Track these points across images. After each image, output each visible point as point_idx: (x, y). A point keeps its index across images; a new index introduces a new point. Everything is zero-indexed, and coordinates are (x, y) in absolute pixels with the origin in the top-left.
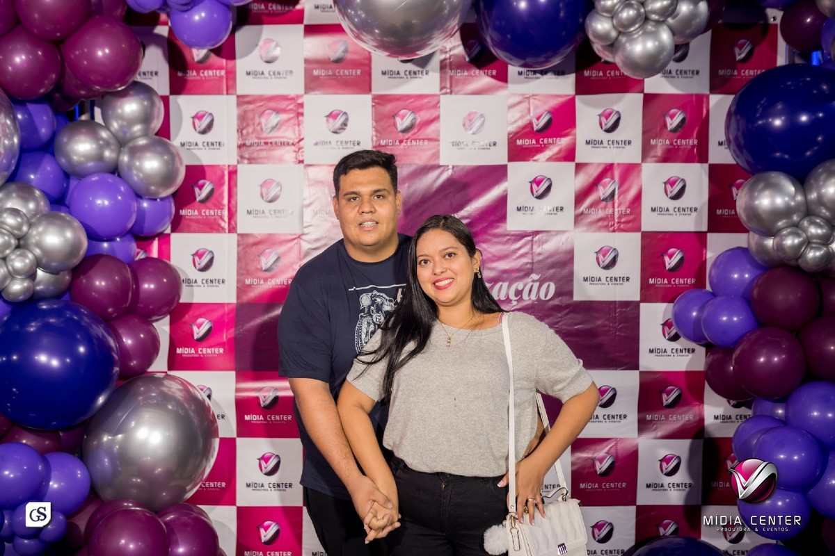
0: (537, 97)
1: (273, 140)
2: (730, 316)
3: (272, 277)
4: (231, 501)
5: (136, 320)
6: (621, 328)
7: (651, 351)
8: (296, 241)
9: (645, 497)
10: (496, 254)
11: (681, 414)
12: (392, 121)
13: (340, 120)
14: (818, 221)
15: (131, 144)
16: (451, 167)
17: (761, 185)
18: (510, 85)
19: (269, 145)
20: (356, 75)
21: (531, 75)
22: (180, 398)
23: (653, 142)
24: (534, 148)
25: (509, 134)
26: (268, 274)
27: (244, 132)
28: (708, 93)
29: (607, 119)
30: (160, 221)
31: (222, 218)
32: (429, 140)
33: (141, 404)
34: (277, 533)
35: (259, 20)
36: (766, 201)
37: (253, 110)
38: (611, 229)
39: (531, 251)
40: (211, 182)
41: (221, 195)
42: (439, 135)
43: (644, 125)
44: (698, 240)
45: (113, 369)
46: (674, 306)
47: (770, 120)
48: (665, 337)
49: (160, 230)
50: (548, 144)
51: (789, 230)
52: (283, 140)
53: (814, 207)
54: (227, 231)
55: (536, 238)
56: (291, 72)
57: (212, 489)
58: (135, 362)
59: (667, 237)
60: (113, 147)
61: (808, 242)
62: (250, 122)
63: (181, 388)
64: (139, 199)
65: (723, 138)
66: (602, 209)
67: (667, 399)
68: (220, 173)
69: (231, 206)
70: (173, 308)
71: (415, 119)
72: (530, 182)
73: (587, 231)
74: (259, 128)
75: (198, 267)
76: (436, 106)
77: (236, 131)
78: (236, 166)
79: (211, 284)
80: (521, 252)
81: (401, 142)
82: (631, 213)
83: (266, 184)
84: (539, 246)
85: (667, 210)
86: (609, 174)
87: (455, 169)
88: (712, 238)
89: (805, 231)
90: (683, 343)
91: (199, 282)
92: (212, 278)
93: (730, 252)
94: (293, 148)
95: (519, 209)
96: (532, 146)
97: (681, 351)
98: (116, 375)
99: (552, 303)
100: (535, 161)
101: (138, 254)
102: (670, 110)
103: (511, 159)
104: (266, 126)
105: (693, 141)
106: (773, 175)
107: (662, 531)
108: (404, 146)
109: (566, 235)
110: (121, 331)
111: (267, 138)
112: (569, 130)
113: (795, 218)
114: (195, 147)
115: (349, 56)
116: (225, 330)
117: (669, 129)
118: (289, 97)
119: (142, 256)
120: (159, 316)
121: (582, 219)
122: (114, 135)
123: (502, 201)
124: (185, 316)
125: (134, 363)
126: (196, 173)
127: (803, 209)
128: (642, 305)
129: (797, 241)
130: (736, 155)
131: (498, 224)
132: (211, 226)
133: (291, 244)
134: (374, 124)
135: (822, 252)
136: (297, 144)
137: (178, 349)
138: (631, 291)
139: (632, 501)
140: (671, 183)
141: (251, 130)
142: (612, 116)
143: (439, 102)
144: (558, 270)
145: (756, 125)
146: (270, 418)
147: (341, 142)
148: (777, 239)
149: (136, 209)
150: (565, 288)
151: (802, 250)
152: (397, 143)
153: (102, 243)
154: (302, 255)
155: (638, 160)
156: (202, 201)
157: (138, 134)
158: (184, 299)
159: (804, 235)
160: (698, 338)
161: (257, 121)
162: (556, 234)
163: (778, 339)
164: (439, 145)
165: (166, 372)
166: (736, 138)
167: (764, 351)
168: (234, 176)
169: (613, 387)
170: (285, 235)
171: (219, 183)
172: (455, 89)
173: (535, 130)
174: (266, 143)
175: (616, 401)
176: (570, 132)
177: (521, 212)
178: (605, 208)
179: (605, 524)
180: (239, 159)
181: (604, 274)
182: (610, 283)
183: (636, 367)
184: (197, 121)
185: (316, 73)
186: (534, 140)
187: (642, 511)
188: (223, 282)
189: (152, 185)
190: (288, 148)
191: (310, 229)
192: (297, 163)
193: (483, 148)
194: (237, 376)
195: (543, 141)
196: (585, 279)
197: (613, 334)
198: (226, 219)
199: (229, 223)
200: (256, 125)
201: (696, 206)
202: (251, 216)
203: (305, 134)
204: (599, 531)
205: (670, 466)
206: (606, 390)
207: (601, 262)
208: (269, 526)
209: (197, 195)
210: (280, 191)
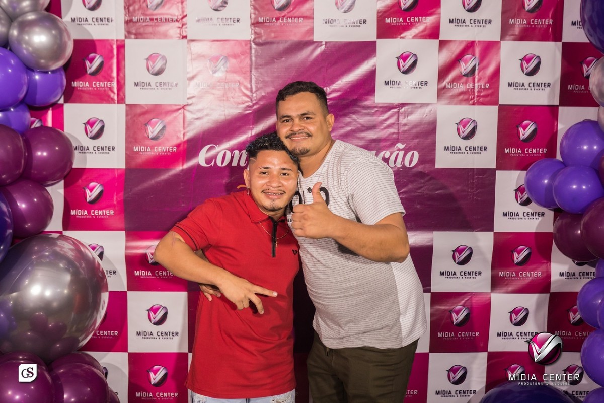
1: (159, 17)
3: (158, 145)
4: (124, 348)
5: (30, 185)
6: (478, 193)
7: (505, 214)
8: (180, 111)
9: (496, 344)
10: (365, 125)
11: (530, 271)
15: (20, 19)
16: (324, 43)
19: (155, 21)
22: (71, 257)
23: (511, 21)
24: (401, 25)
25: (378, 13)
26: (154, 142)
27: (131, 8)
30: (52, 92)
31: (111, 89)
32: (305, 17)
33: (35, 263)
34: (165, 376)
38: (471, 102)
39: (397, 123)
40: (101, 56)
41: (111, 68)
42: (313, 13)
43: (503, 6)
44: (551, 112)
45: (6, 232)
46: (527, 174)
48: (518, 202)
49: (54, 100)
50: (414, 22)
52: (167, 17)
54: (116, 102)
55: (402, 110)
57: (105, 337)
58: (29, 224)
59: (522, 110)
63: (72, 247)
64: (29, 71)
65: (578, 18)
66: (463, 83)
67: (518, 258)
69: (119, 78)
70: (66, 173)
72: (397, 58)
73: (449, 104)
74: (145, 5)
75: (90, 135)
77: (123, 8)
78: (124, 41)
79: (102, 151)
80: (388, 123)
81: (277, 19)
82: (490, 88)
83: (151, 58)
84: (405, 117)
85: (523, 85)
86: (470, 51)
87: (328, 45)
88: (562, 111)
90: (534, 207)
91: (91, 150)
92: (103, 145)
93: (580, 125)
94: (178, 25)
95: (387, 83)
96: (399, 24)
97: (532, 214)
98: (9, 236)
99: (415, 170)
101: (33, 123)
103: (380, 35)
104: (151, 2)
105: (548, 21)
107: (509, 374)
108: (280, 23)
109: (430, 107)
110: (15, 196)
111: (152, 15)
112: (434, 9)
114: (84, 23)
116: (115, 194)
117: (527, 9)
119: (37, 124)
120: (55, 180)
121: (444, 93)
123: (371, 77)
124: (78, 180)
126: (86, 48)
128: (498, 172)
130: (589, 34)
131: (366, 97)
132: (102, 97)
133: (175, 115)
134: (253, 2)
136: (181, 19)
137: (72, 211)
138: (487, 160)
140: (527, 59)
141: (137, 7)
144: (422, 140)
146: (158, 273)
147: (222, 18)
149: (26, 81)
150: (428, 157)
152: (274, 20)
155: (498, 39)
156: (93, 74)
157: (27, 9)
158: (75, 166)
160: (547, 203)
162: (421, 107)
164: (313, 22)
165: (61, 232)
168: (122, 50)
169: (469, 247)
170: (170, 105)
171: (108, 58)
173: (402, 9)
174: (152, 19)
175: (471, 259)
176: (435, 11)
177: (389, 86)
178: (466, 83)
179: (459, 368)
180: (126, 33)
181: (464, 144)
182: (469, 152)
183: (492, 230)
186: (401, 18)
187: (492, 356)
188: (113, 149)
189: (42, 58)
190: (172, 24)
191: (193, 100)
192: (181, 38)
193: (354, 25)
194: (127, 235)
195: (409, 19)
196: (447, 149)
197: (470, 198)
198: (115, 90)
199: (118, 95)
200: (141, 2)
201: (549, 82)
202: (138, 88)
203: (188, 11)
204: (454, 374)
205: (519, 317)
206: (463, 250)
207: (461, 133)
208: (158, 370)
209: (88, 68)
210: (165, 64)
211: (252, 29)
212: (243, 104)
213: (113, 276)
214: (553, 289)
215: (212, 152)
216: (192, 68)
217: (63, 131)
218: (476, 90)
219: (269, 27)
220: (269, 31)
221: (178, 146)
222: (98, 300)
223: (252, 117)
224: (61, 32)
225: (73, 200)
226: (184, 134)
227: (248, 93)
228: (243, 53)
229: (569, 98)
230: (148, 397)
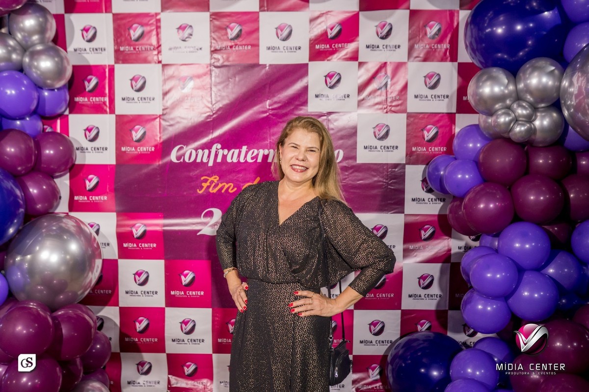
0: (332, 13)
1: (140, 47)
2: (463, 174)
3: (141, 146)
4: (116, 304)
5: (41, 176)
6: (391, 183)
7: (413, 200)
8: (158, 120)
9: (407, 304)
11: (435, 245)
12: (224, 31)
13: (187, 31)
14: (524, 104)
15: (31, 49)
16: (268, 65)
17: (485, 77)
18: (311, 5)
19: (137, 50)
22: (73, 231)
23: (416, 46)
24: (328, 51)
25: (310, 40)
26: (137, 144)
27: (119, 40)
28: (458, 9)
29: (382, 29)
30: (58, 105)
31: (104, 103)
33: (44, 235)
34: (148, 325)
36: (487, 90)
37: (124, 25)
38: (385, 111)
40: (96, 77)
41: (104, 88)
42: (258, 42)
43: (409, 34)
47: (494, 29)
48: (424, 190)
49: (60, 111)
50: (338, 48)
51: (503, 111)
52: (146, 47)
53: (521, 94)
54: (108, 113)
55: (330, 117)
57: (102, 295)
59: (426, 116)
60: (18, 52)
61: (516, 120)
62: (123, 33)
63: (74, 224)
64: (38, 89)
66: (378, 96)
67: (425, 235)
68: (103, 71)
69: (111, 94)
70: (69, 166)
71: (241, 30)
72: (325, 76)
75: (88, 138)
76: (257, 20)
77: (113, 40)
78: (113, 66)
79: (98, 151)
81: (231, 47)
82: (400, 99)
83: (134, 79)
84: (333, 123)
85: (427, 97)
86: (383, 70)
87: (271, 67)
88: (459, 118)
89: (514, 112)
90: (436, 194)
91: (89, 150)
92: (99, 146)
93: (469, 127)
94: (155, 52)
95: (317, 96)
96: (326, 50)
97: (435, 200)
100: (328, 60)
102: (429, 23)
103: (311, 59)
104: (134, 36)
105: (446, 45)
106: (494, 70)
107: (419, 327)
108: (233, 50)
109: (351, 114)
110: (28, 184)
111: (135, 45)
112: (354, 37)
113: (508, 102)
114: (84, 52)
116: (108, 184)
117: (428, 36)
118: (151, 15)
119: (49, 130)
121: (363, 104)
122: (19, 43)
123: (305, 89)
124: (79, 173)
125: (39, 206)
126: (84, 71)
127: (514, 95)
128: (407, 166)
129: (507, 119)
130: (472, 56)
131: (301, 107)
132: (98, 109)
133: (152, 123)
134: (211, 34)
135: (526, 127)
136: (157, 48)
137: (75, 197)
138: (398, 156)
139: (398, 307)
140: (430, 76)
141: (123, 39)
142: (386, 26)
143: (258, 17)
144: (345, 141)
145: (485, 33)
146: (141, 245)
147: (189, 47)
148: (494, 118)
149: (37, 97)
150: (351, 155)
151: (512, 125)
152: (229, 48)
153: (13, 121)
154: (162, 130)
155: (405, 59)
156: (90, 91)
157: (37, 42)
158: (77, 162)
159: (513, 115)
161: (127, 33)
162: (344, 115)
163: (494, 191)
164: (258, 49)
165: (67, 213)
166: (471, 44)
167: (484, 199)
168: (112, 73)
169: (385, 225)
170: (150, 115)
171: (102, 79)
172: (271, 7)
173: (329, 37)
175: (388, 235)
176: (355, 39)
177: (318, 99)
178: (380, 95)
179: (379, 322)
180: (115, 60)
181: (379, 144)
182: (384, 150)
184: (85, 33)
186: (328, 45)
187: (405, 313)
188: (106, 149)
189: (48, 79)
190: (149, 52)
191: (168, 111)
192: (157, 62)
193: (291, 51)
194: (118, 216)
195: (334, 46)
196: (366, 148)
197: (385, 187)
198: (108, 104)
199: (110, 108)
200: (127, 35)
201: (447, 94)
202: (125, 102)
203: (162, 42)
204: (375, 327)
205: (426, 282)
206: (380, 228)
207: (377, 135)
208: (142, 321)
209: (86, 86)
210: (145, 83)
211: (212, 55)
212: (205, 113)
213: (107, 247)
214: (453, 260)
215: (181, 152)
216: (165, 87)
217: (68, 136)
219: (224, 53)
220: (225, 56)
221: (156, 146)
222: (93, 265)
223: (212, 124)
224: (62, 59)
225: (76, 188)
226: (160, 138)
227: (210, 105)
228: (205, 74)
229: (464, 107)
230: (134, 342)
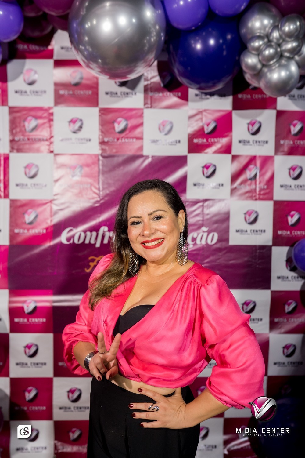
0: (207, 111)
1: (33, 137)
3: (33, 228)
4: (7, 374)
6: (260, 262)
7: (279, 278)
8: (48, 204)
9: (273, 370)
11: (297, 318)
12: (112, 125)
13: (78, 124)
16: (150, 156)
18: (190, 103)
20: (89, 95)
21: (204, 96)
23: (282, 142)
24: (205, 144)
25: (189, 135)
26: (29, 226)
27: (14, 131)
29: (253, 126)
32: (137, 138)
34: (36, 395)
35: (23, 56)
37: (19, 117)
38: (254, 198)
39: (202, 213)
42: (143, 135)
43: (277, 131)
46: (294, 249)
48: (288, 268)
50: (214, 142)
52: (39, 137)
54: (3, 197)
55: (206, 204)
56: (45, 92)
59: (290, 204)
62: (18, 125)
66: (248, 185)
67: (288, 308)
69: (5, 180)
71: (127, 125)
72: (202, 167)
73: (239, 199)
74: (23, 129)
76: (141, 116)
77: (8, 130)
78: (8, 155)
81: (118, 139)
82: (267, 188)
83: (28, 167)
84: (208, 209)
85: (291, 186)
86: (253, 162)
87: (153, 158)
90: (299, 272)
94: (48, 143)
95: (195, 185)
96: (203, 143)
97: (298, 277)
99: (215, 246)
100: (206, 153)
102: (293, 120)
103: (190, 151)
104: (28, 127)
108: (120, 142)
109: (225, 202)
111: (29, 136)
115: (84, 82)
117: (292, 134)
118: (44, 109)
121: (235, 192)
123: (183, 180)
128: (273, 248)
133: (45, 207)
134: (101, 127)
136: (49, 140)
138: (267, 239)
140: (293, 169)
141: (18, 130)
142: (256, 124)
143: (142, 113)
144: (220, 225)
146: (32, 320)
147: (79, 139)
150: (224, 237)
152: (116, 140)
154: (53, 214)
155: (272, 153)
161: (22, 124)
162: (219, 201)
164: (143, 142)
168: (7, 161)
169: (253, 301)
170: (41, 200)
172: (154, 105)
173: (206, 132)
174: (29, 139)
175: (255, 310)
176: (229, 134)
177: (196, 187)
178: (251, 184)
180: (11, 149)
181: (249, 227)
182: (253, 233)
183: (268, 288)
185: (62, 92)
186: (205, 139)
187: (271, 379)
190: (43, 143)
191: (58, 196)
192: (49, 152)
193: (172, 144)
194: (10, 293)
195: (211, 140)
196: (237, 231)
197: (254, 266)
198: (2, 190)
199: (4, 192)
202: (18, 188)
203: (54, 133)
205: (289, 351)
206: (249, 303)
207: (247, 220)
208: (31, 390)
210: (38, 171)
211: (100, 147)
212: (93, 199)
215: (71, 234)
216: (57, 175)
218: (258, 189)
219: (112, 145)
220: (112, 147)
221: (47, 229)
223: (99, 208)
226: (51, 221)
228: (93, 163)
230: (24, 411)
